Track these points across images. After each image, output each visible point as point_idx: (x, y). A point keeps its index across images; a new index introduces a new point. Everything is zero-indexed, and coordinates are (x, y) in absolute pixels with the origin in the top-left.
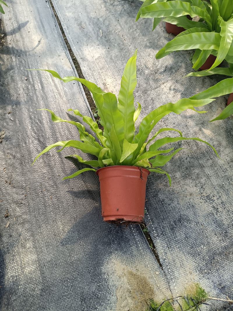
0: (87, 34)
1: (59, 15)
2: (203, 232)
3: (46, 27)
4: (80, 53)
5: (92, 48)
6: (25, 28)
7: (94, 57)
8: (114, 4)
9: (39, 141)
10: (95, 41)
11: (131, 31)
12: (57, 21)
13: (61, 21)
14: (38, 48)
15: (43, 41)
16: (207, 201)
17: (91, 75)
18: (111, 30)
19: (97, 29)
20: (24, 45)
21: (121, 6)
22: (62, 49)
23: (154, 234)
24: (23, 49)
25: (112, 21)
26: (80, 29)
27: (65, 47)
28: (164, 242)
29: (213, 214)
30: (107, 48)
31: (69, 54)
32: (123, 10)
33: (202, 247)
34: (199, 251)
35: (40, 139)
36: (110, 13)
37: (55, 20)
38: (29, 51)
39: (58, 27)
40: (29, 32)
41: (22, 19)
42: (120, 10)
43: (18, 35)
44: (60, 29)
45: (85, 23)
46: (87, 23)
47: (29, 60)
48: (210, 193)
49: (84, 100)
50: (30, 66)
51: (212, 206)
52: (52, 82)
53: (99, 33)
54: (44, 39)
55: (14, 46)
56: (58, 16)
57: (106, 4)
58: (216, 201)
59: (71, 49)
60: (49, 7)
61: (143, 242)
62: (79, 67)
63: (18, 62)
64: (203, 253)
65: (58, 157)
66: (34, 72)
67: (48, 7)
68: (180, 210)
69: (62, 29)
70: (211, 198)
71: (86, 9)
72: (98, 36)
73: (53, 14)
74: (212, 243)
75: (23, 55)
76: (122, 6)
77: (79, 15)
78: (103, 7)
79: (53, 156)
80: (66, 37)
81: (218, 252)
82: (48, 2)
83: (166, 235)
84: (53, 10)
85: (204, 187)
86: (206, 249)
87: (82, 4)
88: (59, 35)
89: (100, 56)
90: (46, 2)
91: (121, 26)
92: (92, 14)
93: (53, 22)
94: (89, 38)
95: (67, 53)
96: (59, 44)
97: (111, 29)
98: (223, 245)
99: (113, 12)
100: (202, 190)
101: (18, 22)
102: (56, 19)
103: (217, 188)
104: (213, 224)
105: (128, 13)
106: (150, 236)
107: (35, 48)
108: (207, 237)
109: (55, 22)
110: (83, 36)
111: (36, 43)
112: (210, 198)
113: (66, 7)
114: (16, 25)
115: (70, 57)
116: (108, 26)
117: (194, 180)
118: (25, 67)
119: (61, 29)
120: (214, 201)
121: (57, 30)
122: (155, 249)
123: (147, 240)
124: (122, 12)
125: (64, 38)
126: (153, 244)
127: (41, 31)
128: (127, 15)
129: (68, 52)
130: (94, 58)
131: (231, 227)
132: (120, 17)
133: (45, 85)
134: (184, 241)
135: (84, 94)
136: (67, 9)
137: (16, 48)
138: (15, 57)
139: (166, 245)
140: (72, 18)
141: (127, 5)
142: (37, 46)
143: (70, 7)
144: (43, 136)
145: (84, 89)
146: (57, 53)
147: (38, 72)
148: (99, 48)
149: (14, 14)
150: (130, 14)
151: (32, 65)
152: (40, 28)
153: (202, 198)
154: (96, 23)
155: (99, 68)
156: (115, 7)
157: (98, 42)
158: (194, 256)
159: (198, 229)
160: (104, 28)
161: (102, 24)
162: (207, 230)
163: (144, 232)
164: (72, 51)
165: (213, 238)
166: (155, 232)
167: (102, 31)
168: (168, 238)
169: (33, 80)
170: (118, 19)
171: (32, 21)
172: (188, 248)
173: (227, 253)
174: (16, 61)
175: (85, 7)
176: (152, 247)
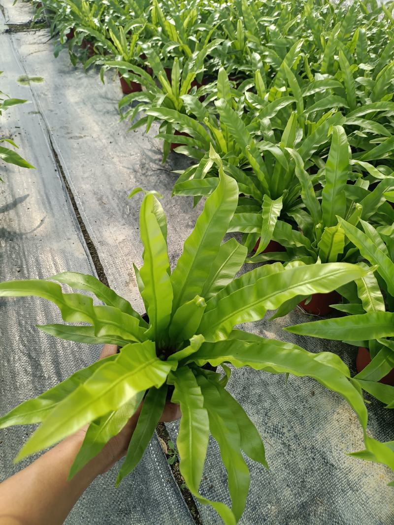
0: (108, 211)
1: (72, 187)
2: (269, 483)
3: (53, 203)
4: (99, 235)
5: (115, 229)
6: (24, 204)
7: (117, 239)
8: (147, 174)
9: (30, 356)
10: (120, 220)
11: (169, 206)
12: (68, 195)
13: (74, 195)
14: (39, 229)
15: (47, 220)
16: (273, 435)
17: (112, 263)
19: (124, 205)
20: (19, 225)
21: (156, 176)
22: (74, 230)
24: (18, 231)
26: (100, 204)
27: (78, 228)
29: (283, 454)
30: (136, 227)
31: (83, 236)
32: (159, 181)
33: (269, 508)
34: (264, 513)
35: (32, 355)
36: (141, 185)
37: (66, 193)
38: (27, 233)
39: (69, 203)
40: (28, 209)
41: (20, 192)
42: (155, 181)
43: (12, 213)
44: (72, 206)
45: (107, 197)
46: (110, 197)
47: (25, 245)
48: (277, 423)
50: (26, 253)
51: (280, 441)
53: (125, 209)
54: (49, 218)
55: (5, 227)
56: (71, 188)
57: (136, 174)
58: (287, 434)
59: (86, 230)
60: (58, 176)
61: (179, 506)
62: (96, 253)
63: (8, 248)
64: (270, 516)
65: (56, 379)
66: (31, 260)
67: (58, 178)
69: (74, 205)
70: (279, 429)
71: (109, 180)
72: (124, 213)
73: (65, 186)
75: (17, 238)
76: (157, 176)
77: (99, 188)
78: (132, 177)
79: (49, 378)
80: (80, 214)
81: (293, 514)
82: (58, 171)
83: (215, 491)
84: (64, 181)
85: (269, 414)
86: (275, 511)
87: (105, 173)
88: (71, 213)
89: (125, 238)
90: (56, 170)
92: (117, 185)
93: (62, 196)
94: (111, 216)
95: (79, 236)
96: (70, 223)
98: (299, 502)
99: (145, 184)
100: (266, 419)
101: (13, 196)
102: (68, 192)
103: (287, 414)
104: (283, 469)
105: (165, 185)
106: (190, 494)
107: (35, 230)
108: (276, 491)
109: (66, 196)
110: (104, 213)
111: (38, 223)
112: (278, 431)
113: (82, 178)
114: (10, 200)
115: (84, 240)
116: (138, 201)
117: (255, 404)
118: (19, 254)
119: (73, 204)
120: (284, 434)
121: (69, 206)
122: (198, 516)
123: (186, 501)
124: (157, 184)
125: (77, 216)
126: (196, 508)
127: (45, 208)
128: (164, 187)
129: (82, 234)
130: (117, 242)
131: (310, 473)
136: (84, 180)
137: (9, 230)
138: (6, 241)
140: (90, 191)
141: (164, 175)
142: (39, 226)
143: (87, 178)
144: (35, 349)
146: (66, 236)
147: (37, 260)
148: (124, 228)
149: (9, 186)
150: (167, 186)
151: (29, 251)
152: (44, 204)
153: (267, 430)
154: (122, 198)
155: (123, 254)
156: (148, 177)
157: (124, 221)
158: (257, 522)
159: (262, 479)
160: (133, 204)
162: (275, 480)
163: (181, 489)
164: (87, 232)
165: (285, 492)
167: (130, 206)
168: (217, 496)
169: (28, 272)
171: (34, 195)
172: (249, 510)
173: (306, 514)
174: (6, 246)
175: (109, 178)
176: (194, 513)
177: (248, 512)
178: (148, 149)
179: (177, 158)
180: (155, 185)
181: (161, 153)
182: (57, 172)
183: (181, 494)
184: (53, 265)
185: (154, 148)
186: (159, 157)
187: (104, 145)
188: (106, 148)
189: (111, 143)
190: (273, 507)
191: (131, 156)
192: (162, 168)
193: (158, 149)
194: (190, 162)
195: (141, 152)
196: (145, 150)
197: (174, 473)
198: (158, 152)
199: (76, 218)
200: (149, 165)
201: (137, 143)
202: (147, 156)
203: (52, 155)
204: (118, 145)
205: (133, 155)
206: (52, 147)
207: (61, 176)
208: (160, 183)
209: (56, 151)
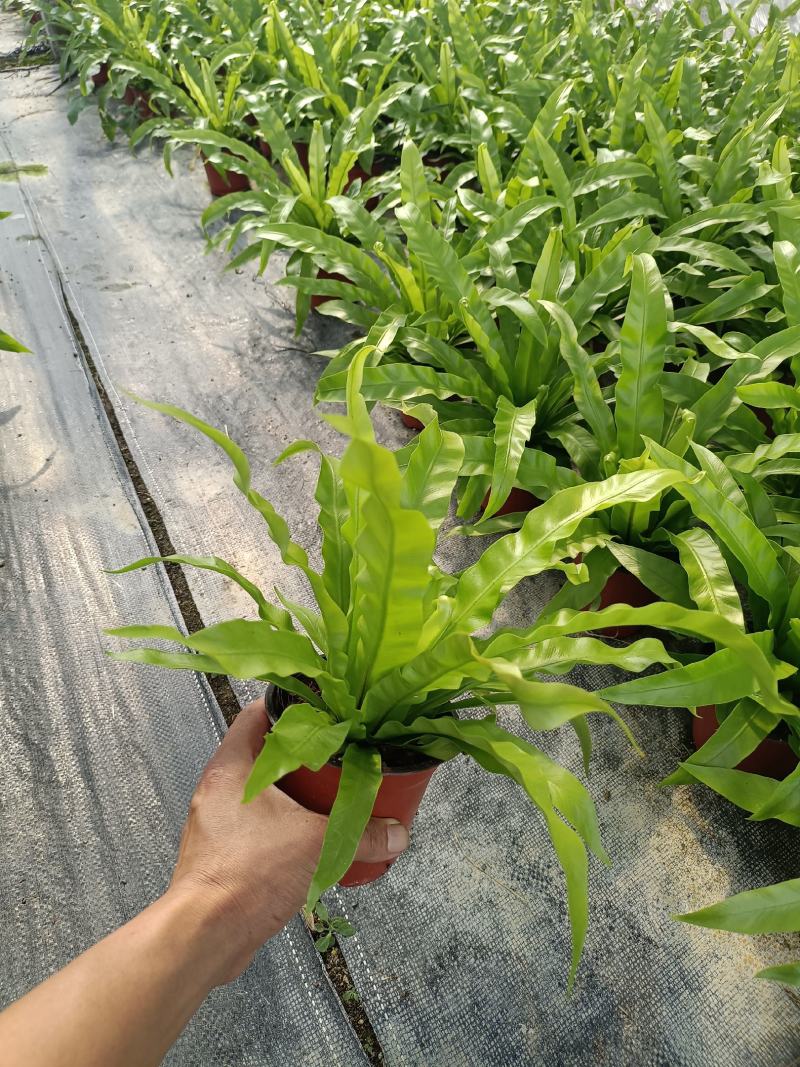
0: (186, 437)
1: (110, 390)
2: (523, 982)
3: (70, 422)
4: (166, 487)
5: (200, 473)
6: (10, 425)
7: (204, 494)
8: (263, 359)
9: (26, 740)
10: (210, 454)
11: (309, 424)
12: (102, 405)
13: (115, 405)
14: (43, 476)
15: (58, 459)
16: (530, 885)
17: (195, 543)
18: (254, 423)
19: (217, 423)
21: (282, 363)
22: (115, 477)
23: (377, 1004)
25: (258, 400)
26: (168, 424)
27: (124, 473)
28: (407, 1029)
29: (551, 921)
31: (133, 489)
32: (288, 373)
33: (524, 1032)
34: (513, 1044)
35: (30, 736)
36: (253, 382)
37: (97, 402)
38: (18, 487)
39: (104, 421)
40: (20, 435)
41: (2, 402)
42: (281, 374)
44: (109, 426)
47: (13, 511)
48: (537, 859)
49: (170, 613)
50: (16, 528)
51: (544, 896)
52: (78, 570)
54: (62, 453)
56: (108, 391)
57: (242, 360)
58: (557, 881)
59: (139, 477)
60: (81, 368)
61: (341, 1037)
62: (161, 523)
64: (526, 1050)
65: (82, 786)
66: (27, 543)
67: (80, 371)
68: (453, 919)
69: (115, 425)
70: (541, 871)
71: (185, 374)
73: (94, 387)
74: (554, 1015)
76: (286, 363)
77: (165, 389)
78: (234, 367)
79: (69, 784)
80: (126, 445)
81: (572, 1042)
82: (81, 356)
83: (413, 1003)
84: (94, 376)
85: (520, 842)
86: (535, 1038)
87: (178, 360)
88: (108, 442)
89: (221, 491)
90: (75, 356)
91: (282, 414)
92: (202, 384)
93: (90, 407)
94: (192, 447)
95: (126, 488)
96: (106, 464)
97: (254, 421)
98: (584, 1017)
99: (260, 380)
100: (514, 851)
102: (100, 401)
104: (551, 952)
105: (301, 382)
106: (363, 1012)
107: (33, 479)
108: (536, 997)
109: (98, 408)
110: (176, 441)
111: (41, 465)
112: (538, 874)
113: (130, 370)
115: (136, 497)
116: (245, 416)
117: (492, 822)
119: (112, 425)
120: (551, 880)
121: (103, 427)
122: (380, 1056)
123: (354, 1026)
124: (285, 379)
125: (120, 448)
126: (374, 1037)
127: (55, 433)
128: (299, 385)
129: (131, 484)
130: (205, 499)
131: (605, 958)
132: (278, 392)
133: (57, 579)
134: (467, 1017)
135: (172, 595)
136: (133, 374)
139: (415, 1038)
140: (147, 397)
141: (299, 361)
142: (41, 472)
143: (141, 369)
144: (38, 726)
145: (172, 583)
146: (99, 489)
147: (39, 542)
148: (219, 472)
150: (304, 384)
151: (21, 524)
152: (51, 425)
153: (516, 874)
154: (216, 408)
155: (217, 525)
156: (266, 366)
157: (218, 455)
158: (499, 1062)
159: (509, 974)
160: (236, 421)
161: (231, 409)
162: (535, 975)
163: (344, 1003)
164: (142, 481)
165: (555, 999)
166: (379, 997)
167: (231, 426)
168: (418, 1012)
169: (21, 566)
170: (273, 396)
171: (32, 407)
172: (482, 1038)
173: (598, 1041)
175: (185, 368)
176: (370, 1049)
177: (481, 1042)
178: (264, 309)
179: (324, 325)
180: (281, 382)
181: (290, 315)
182: (79, 359)
183: (344, 1012)
184: (72, 552)
185: (276, 307)
186: (289, 323)
187: (175, 302)
188: (179, 307)
189: (188, 296)
190: (531, 1031)
191: (230, 322)
192: (295, 347)
193: (285, 308)
194: (352, 332)
195: (250, 314)
196: (260, 311)
197: (328, 970)
198: (286, 313)
199: (119, 453)
200: (269, 341)
201: (242, 296)
202: (263, 322)
203: (66, 323)
204: (204, 301)
205: (235, 320)
206: (68, 308)
207: (87, 366)
208: (290, 376)
209: (76, 316)
